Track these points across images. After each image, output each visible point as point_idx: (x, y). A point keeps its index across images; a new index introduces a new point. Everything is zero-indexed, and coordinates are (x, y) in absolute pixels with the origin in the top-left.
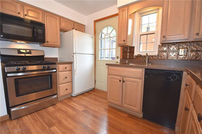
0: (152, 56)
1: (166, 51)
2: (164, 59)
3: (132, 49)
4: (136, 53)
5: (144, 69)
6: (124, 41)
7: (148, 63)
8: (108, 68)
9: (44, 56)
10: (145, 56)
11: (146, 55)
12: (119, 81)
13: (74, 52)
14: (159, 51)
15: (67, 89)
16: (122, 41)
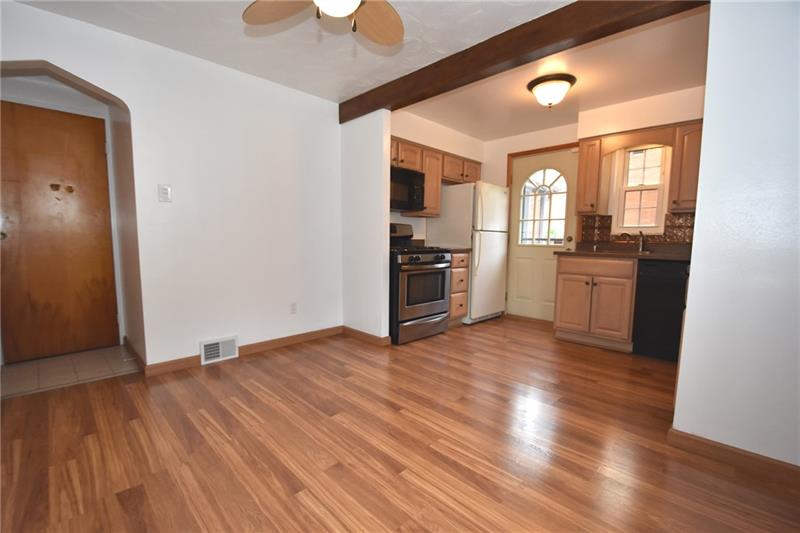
0: (653, 237)
1: (682, 227)
2: (678, 243)
3: (606, 221)
4: (616, 230)
5: (636, 261)
6: (592, 206)
7: (643, 250)
8: (559, 261)
9: (412, 236)
10: (636, 236)
11: (638, 233)
12: (584, 284)
13: (479, 228)
14: (666, 227)
15: (461, 305)
16: (587, 205)
